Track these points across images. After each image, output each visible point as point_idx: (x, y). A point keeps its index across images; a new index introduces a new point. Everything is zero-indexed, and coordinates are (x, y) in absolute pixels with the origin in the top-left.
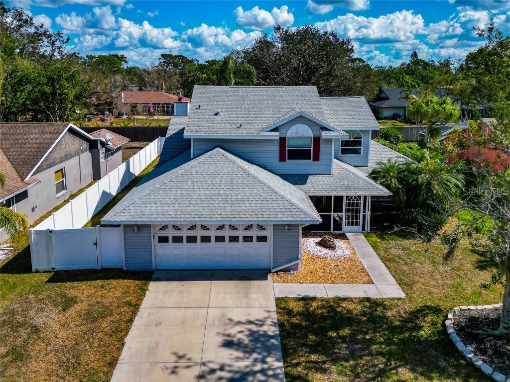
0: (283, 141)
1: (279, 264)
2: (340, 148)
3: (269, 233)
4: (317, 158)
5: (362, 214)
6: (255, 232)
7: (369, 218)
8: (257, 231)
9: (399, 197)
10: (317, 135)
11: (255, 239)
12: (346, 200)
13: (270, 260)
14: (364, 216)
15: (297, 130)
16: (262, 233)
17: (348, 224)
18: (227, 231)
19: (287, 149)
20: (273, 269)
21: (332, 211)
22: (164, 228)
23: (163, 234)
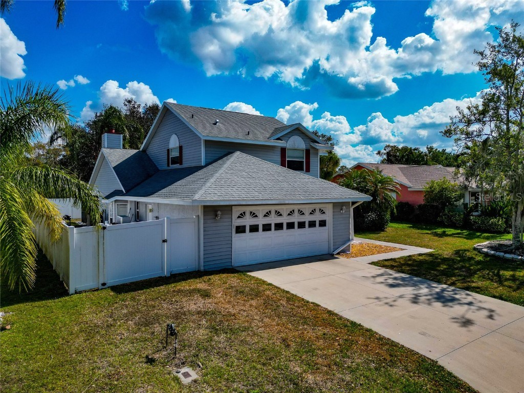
0: (283, 151)
1: (337, 247)
4: (308, 169)
8: (318, 215)
10: (308, 148)
11: (318, 224)
13: (329, 244)
15: (294, 141)
16: (322, 217)
18: (296, 217)
19: (287, 159)
20: (333, 251)
22: (242, 215)
23: (240, 222)
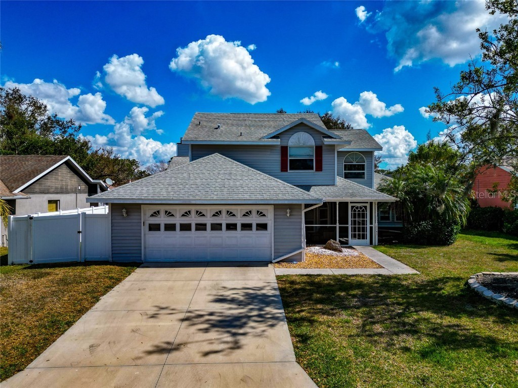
0: (284, 150)
1: (280, 254)
2: (344, 171)
3: (269, 220)
4: (319, 168)
5: (368, 226)
6: (254, 218)
7: (377, 230)
8: (256, 217)
9: (407, 209)
10: (319, 144)
11: (254, 227)
12: (352, 211)
13: (271, 250)
14: (371, 228)
15: (299, 139)
16: (262, 220)
17: (354, 236)
18: (224, 218)
19: (289, 158)
20: (274, 259)
21: (338, 222)
22: (156, 214)
23: (154, 221)
